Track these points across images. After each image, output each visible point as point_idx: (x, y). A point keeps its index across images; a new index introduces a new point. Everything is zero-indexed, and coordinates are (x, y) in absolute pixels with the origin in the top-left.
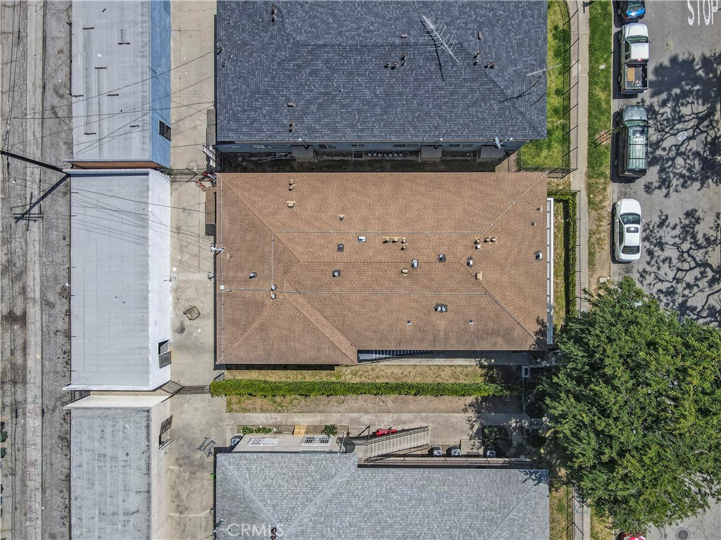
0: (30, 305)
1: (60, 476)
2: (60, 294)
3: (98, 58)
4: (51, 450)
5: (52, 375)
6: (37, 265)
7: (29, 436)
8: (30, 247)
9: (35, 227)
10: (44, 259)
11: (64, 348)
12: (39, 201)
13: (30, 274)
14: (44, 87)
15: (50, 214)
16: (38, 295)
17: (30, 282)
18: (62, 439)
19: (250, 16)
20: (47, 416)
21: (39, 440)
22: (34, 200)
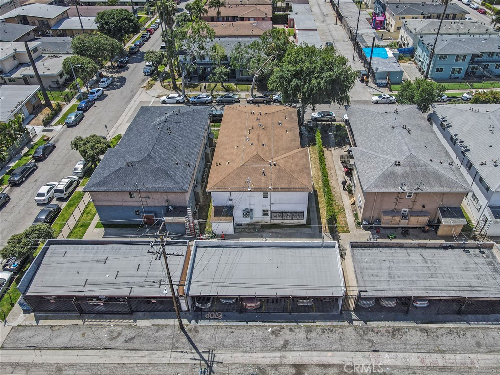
0: (286, 361)
1: (426, 337)
2: (277, 336)
3: (109, 277)
4: (406, 344)
5: (343, 343)
6: (252, 355)
7: (399, 363)
8: (237, 361)
9: (220, 356)
10: (248, 348)
11: (320, 333)
12: (199, 353)
13: (260, 361)
14: (107, 348)
15: (211, 344)
16: (278, 354)
17: (267, 361)
18: (393, 336)
20: (378, 347)
21: (401, 355)
22: (198, 357)
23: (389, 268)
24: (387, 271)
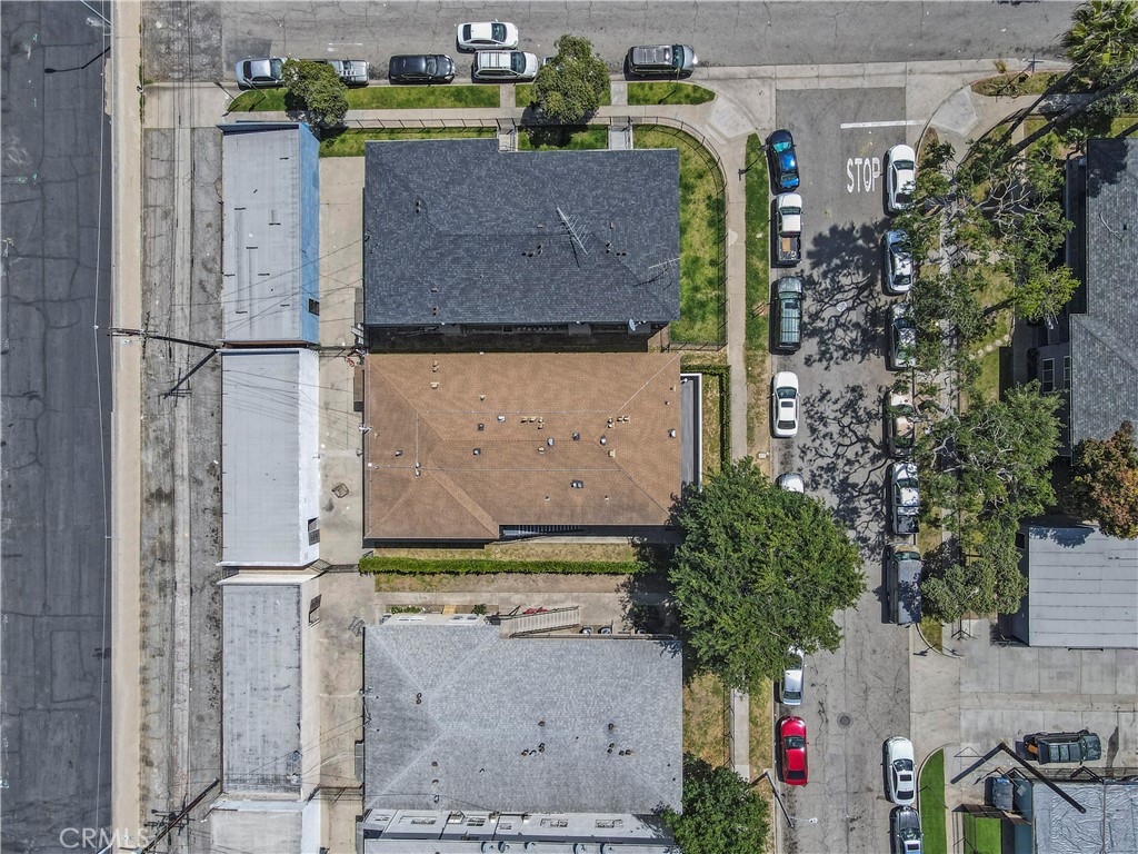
0: (178, 482)
1: (209, 657)
2: (208, 471)
3: (250, 237)
4: (200, 630)
5: (200, 553)
6: (185, 442)
7: (177, 615)
8: (179, 423)
9: (183, 403)
10: (193, 436)
11: (212, 526)
12: (187, 377)
13: (179, 451)
14: (192, 262)
15: (198, 390)
16: (186, 473)
17: (178, 459)
18: (210, 618)
19: (396, 206)
20: (196, 595)
21: (187, 620)
22: (183, 376)
23: (265, 634)
24: (260, 629)
